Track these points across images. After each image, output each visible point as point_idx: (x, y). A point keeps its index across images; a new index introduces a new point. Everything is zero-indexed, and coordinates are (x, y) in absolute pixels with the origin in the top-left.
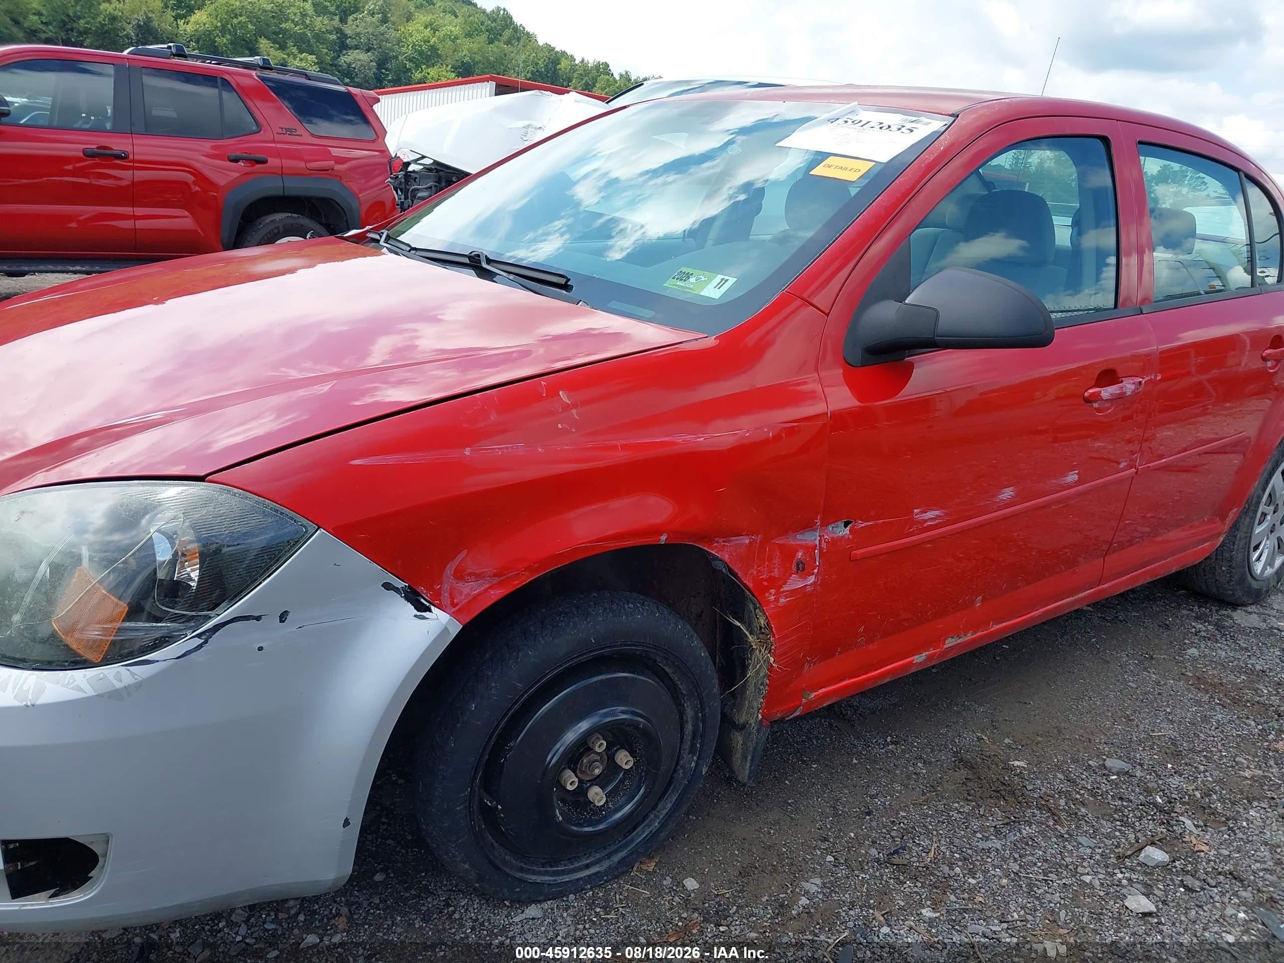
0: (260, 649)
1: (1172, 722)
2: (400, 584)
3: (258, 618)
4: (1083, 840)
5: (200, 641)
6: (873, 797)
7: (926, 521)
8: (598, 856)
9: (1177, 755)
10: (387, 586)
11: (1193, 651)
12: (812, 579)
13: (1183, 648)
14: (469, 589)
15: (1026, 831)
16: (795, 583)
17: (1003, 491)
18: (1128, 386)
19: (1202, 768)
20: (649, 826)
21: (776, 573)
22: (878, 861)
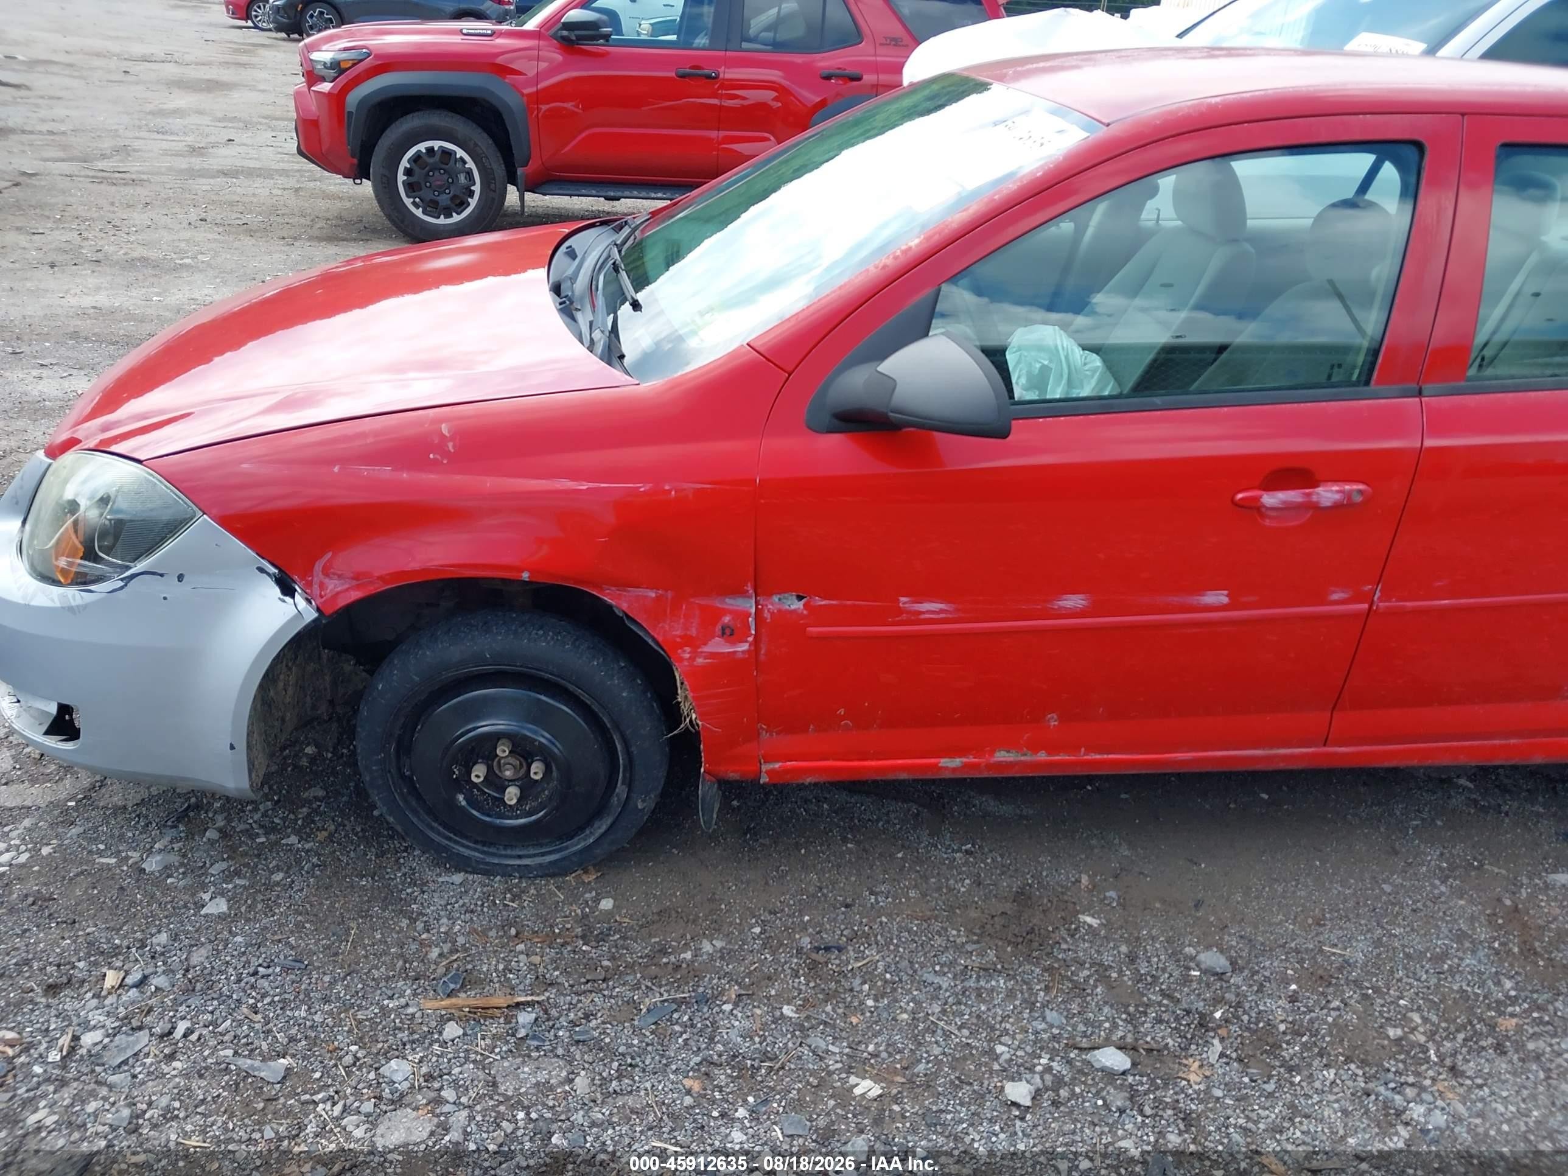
0: (165, 598)
2: (273, 570)
3: (162, 575)
5: (121, 584)
7: (924, 613)
8: (532, 851)
9: (1324, 980)
10: (261, 570)
12: (745, 647)
14: (333, 585)
16: (718, 646)
17: (1065, 597)
18: (1328, 494)
20: (585, 840)
21: (693, 632)
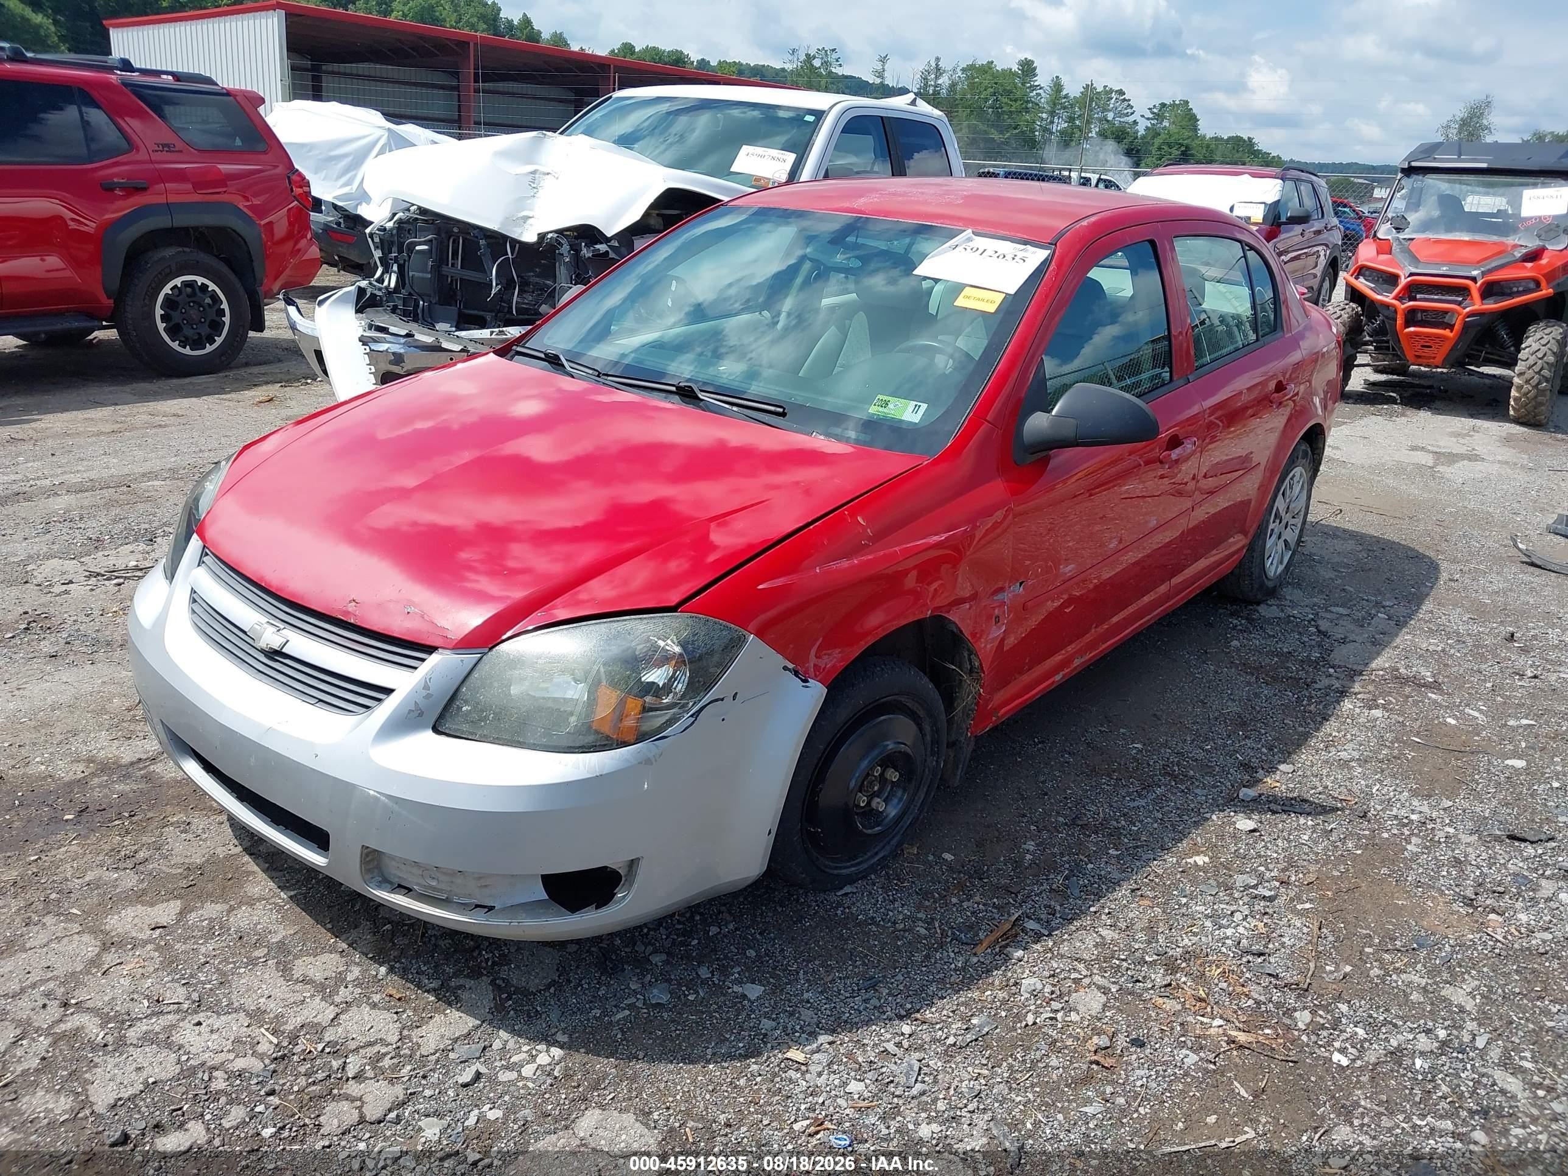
0: (723, 721)
1: (1234, 700)
2: (791, 666)
3: (722, 700)
4: (1198, 791)
5: (692, 720)
6: (1044, 782)
7: (1067, 573)
8: (882, 844)
9: (1243, 724)
10: (785, 668)
11: (1235, 643)
12: (1003, 628)
13: (1227, 641)
14: (824, 664)
15: (1159, 791)
16: (995, 632)
18: (1188, 446)
19: (1263, 731)
21: (984, 627)
22: (1066, 824)
